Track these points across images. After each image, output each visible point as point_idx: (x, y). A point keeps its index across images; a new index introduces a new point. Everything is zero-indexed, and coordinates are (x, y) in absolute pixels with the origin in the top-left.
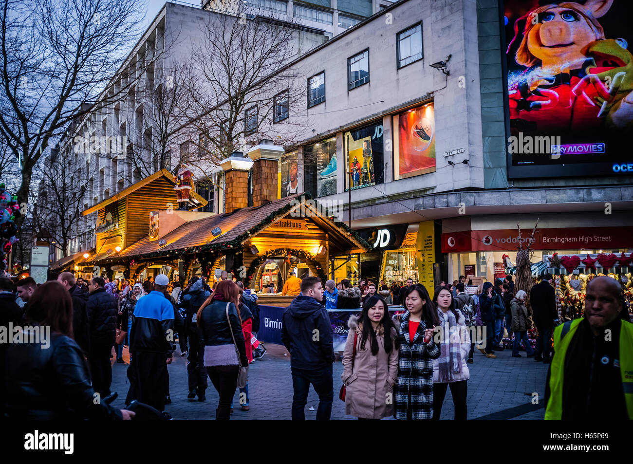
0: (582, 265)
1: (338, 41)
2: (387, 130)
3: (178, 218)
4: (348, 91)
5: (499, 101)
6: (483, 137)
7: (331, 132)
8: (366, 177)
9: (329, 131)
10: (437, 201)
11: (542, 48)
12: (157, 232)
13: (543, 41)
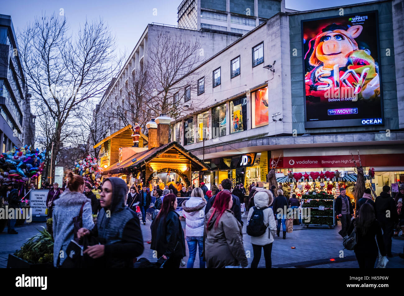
0: (303, 177)
1: (226, 51)
2: (249, 101)
3: (132, 151)
4: (231, 79)
5: (300, 86)
6: (292, 106)
7: (223, 101)
8: (240, 126)
9: (222, 101)
10: (257, 142)
11: (324, 55)
12: (121, 158)
13: (325, 52)
